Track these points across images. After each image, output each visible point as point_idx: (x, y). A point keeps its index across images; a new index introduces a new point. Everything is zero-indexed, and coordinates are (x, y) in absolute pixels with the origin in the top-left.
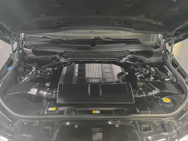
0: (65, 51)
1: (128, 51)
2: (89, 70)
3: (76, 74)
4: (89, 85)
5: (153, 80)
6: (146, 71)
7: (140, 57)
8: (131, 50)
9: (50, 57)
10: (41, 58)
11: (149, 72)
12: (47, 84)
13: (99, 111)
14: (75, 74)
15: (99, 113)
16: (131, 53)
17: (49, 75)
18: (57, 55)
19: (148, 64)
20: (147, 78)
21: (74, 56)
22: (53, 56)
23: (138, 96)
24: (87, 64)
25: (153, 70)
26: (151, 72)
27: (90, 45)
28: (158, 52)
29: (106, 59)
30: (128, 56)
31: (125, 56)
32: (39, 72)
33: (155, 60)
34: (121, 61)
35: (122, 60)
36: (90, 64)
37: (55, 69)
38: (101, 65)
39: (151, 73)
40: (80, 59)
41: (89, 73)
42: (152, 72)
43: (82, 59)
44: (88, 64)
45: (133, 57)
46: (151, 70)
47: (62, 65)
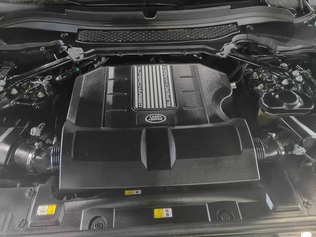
0: (79, 30)
1: (236, 23)
2: (140, 86)
3: (110, 99)
4: (141, 132)
5: (301, 107)
6: (280, 80)
7: (264, 40)
8: (241, 22)
9: (42, 46)
10: (22, 50)
11: (289, 81)
12: (35, 131)
13: (170, 210)
14: (106, 97)
15: (171, 215)
16: (243, 29)
17: (40, 99)
18: (61, 39)
19: (284, 61)
20: (285, 103)
21: (104, 41)
22: (51, 43)
23: (266, 155)
24: (136, 67)
25: (300, 79)
26: (294, 83)
27: (141, 13)
28: (306, 24)
29: (182, 50)
30: (235, 39)
31: (229, 40)
32: (14, 91)
33: (299, 47)
34: (218, 54)
35: (223, 50)
36: (143, 67)
37: (57, 79)
38: (171, 68)
39: (293, 85)
40: (117, 52)
41: (140, 96)
42: (297, 82)
43: (124, 52)
44: (139, 68)
45: (248, 39)
46: (293, 77)
47: (75, 69)
